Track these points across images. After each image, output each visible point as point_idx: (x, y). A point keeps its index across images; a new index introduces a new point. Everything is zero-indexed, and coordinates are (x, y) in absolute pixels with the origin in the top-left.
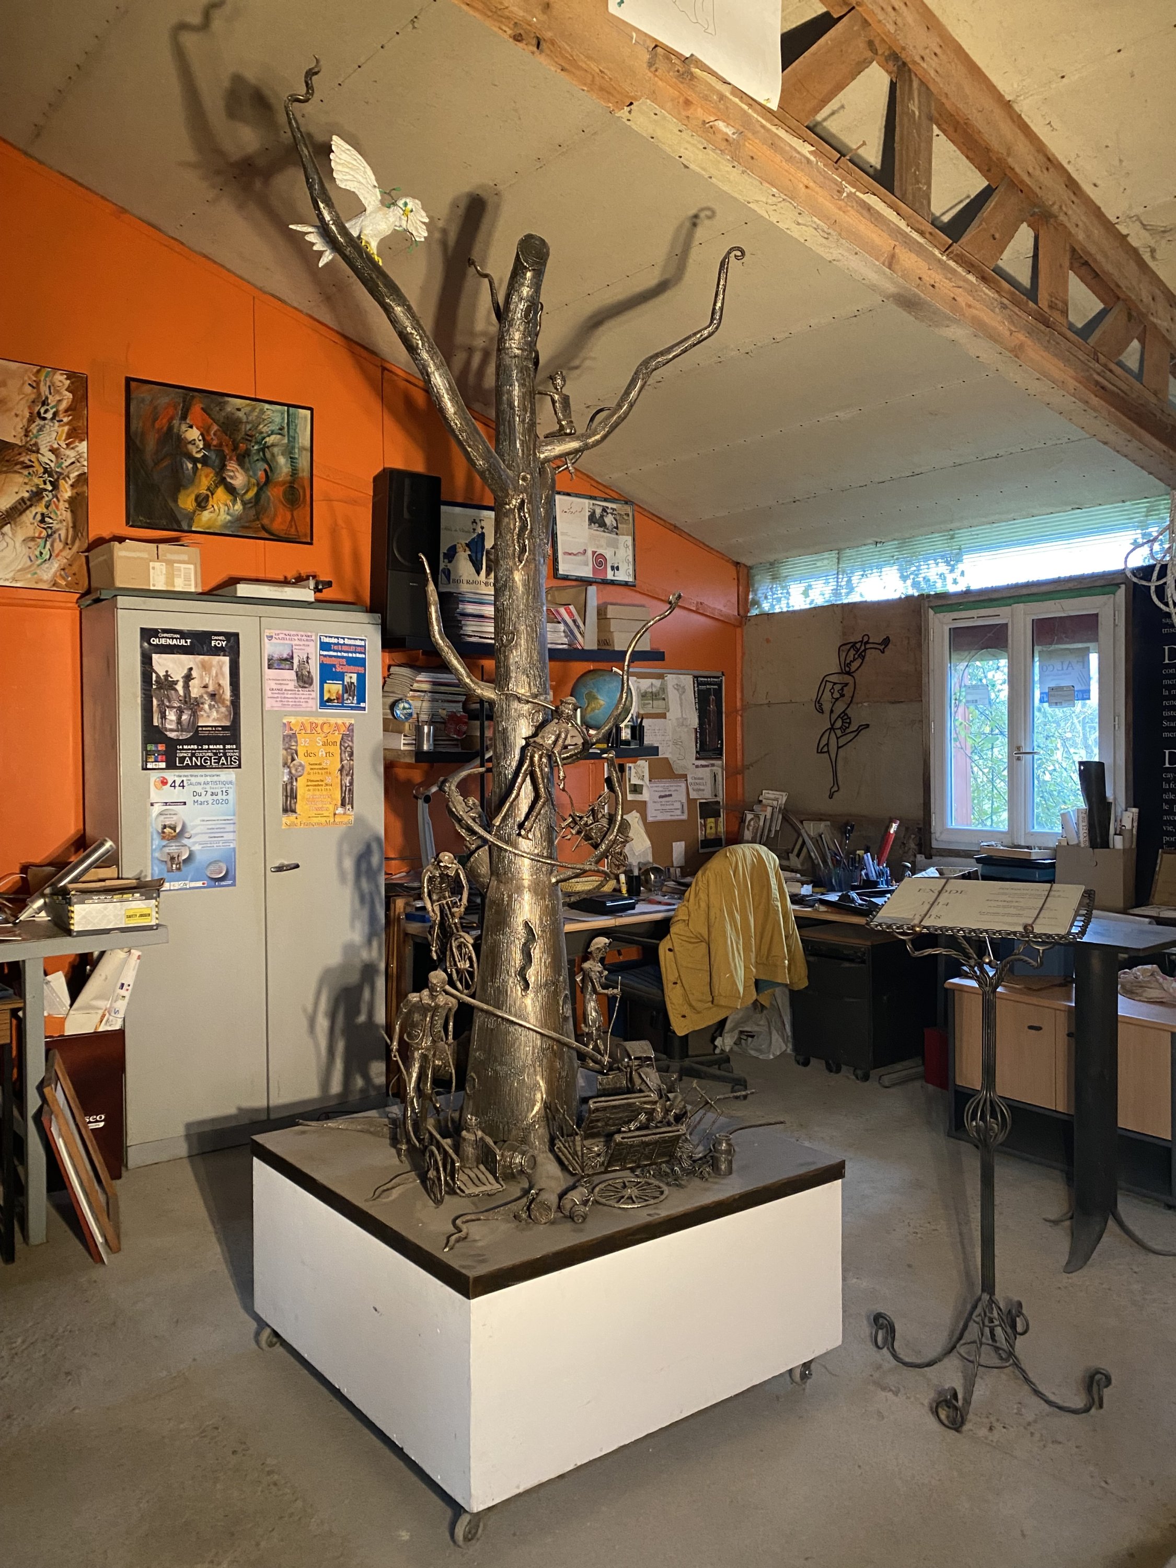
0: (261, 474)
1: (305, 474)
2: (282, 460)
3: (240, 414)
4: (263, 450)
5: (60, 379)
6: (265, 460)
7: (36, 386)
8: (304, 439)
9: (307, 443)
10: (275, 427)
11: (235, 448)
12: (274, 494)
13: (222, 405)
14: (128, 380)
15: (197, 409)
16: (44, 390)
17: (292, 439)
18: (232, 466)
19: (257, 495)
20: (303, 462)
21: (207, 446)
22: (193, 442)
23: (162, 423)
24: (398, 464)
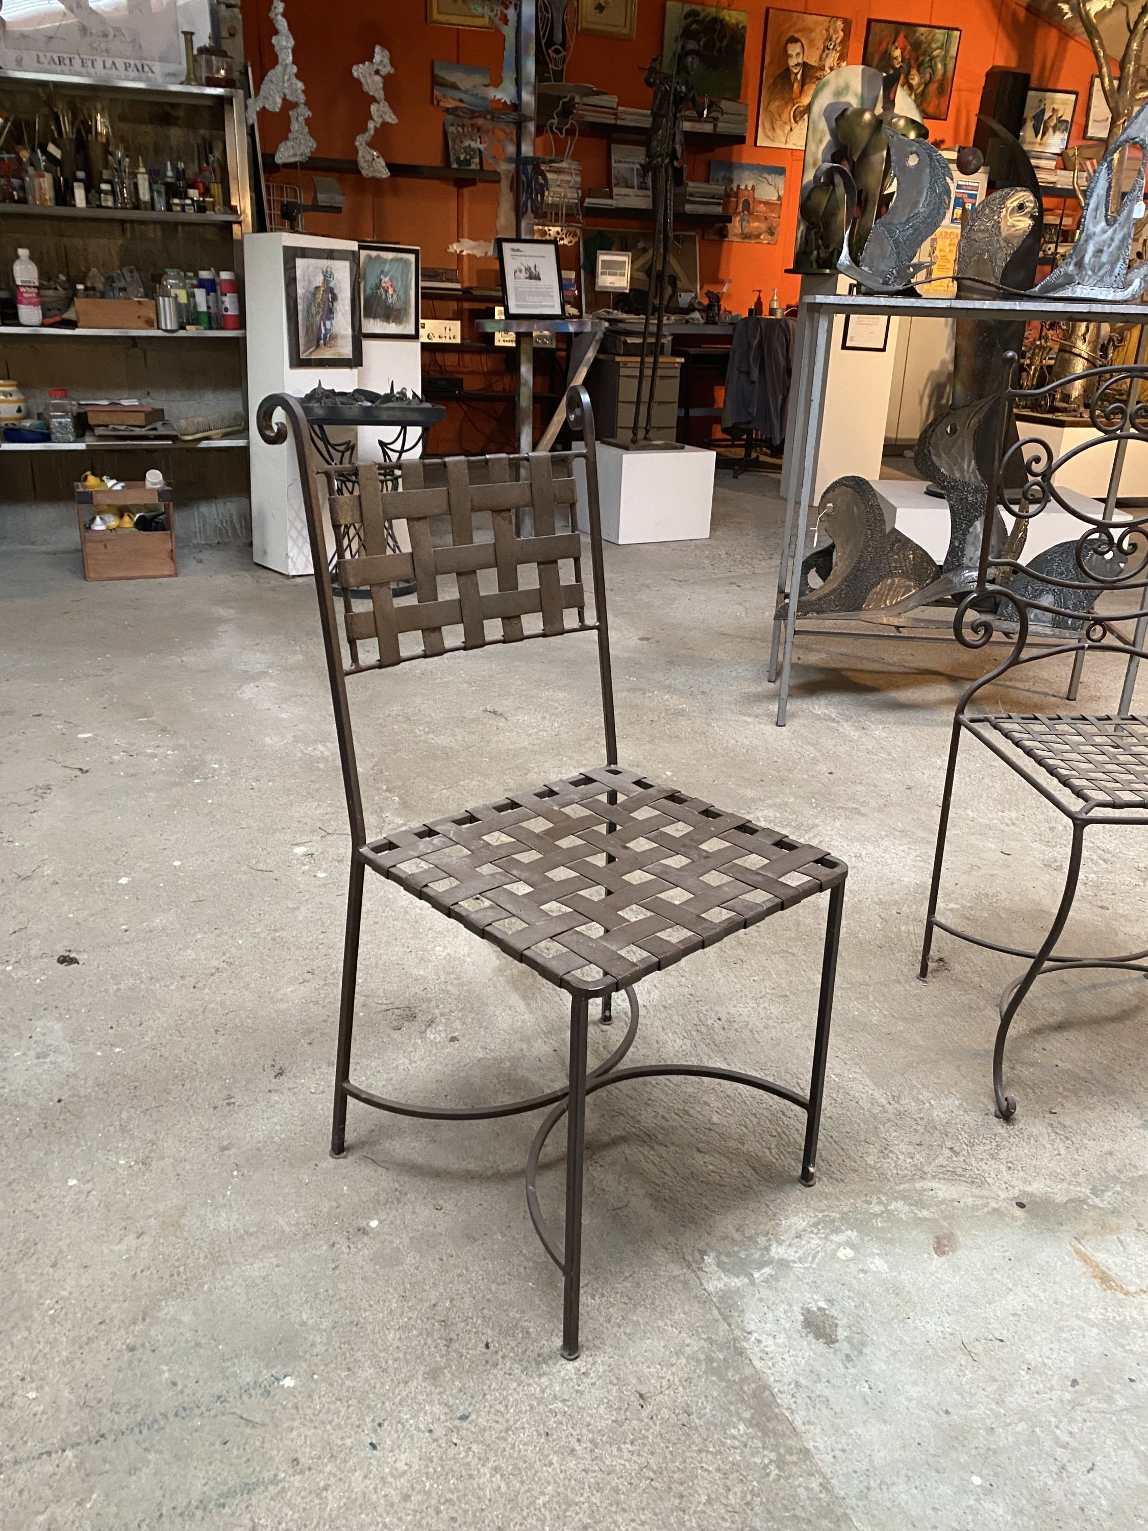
0: (928, 76)
1: (950, 74)
2: (939, 66)
3: (923, 38)
4: (931, 60)
5: (840, 24)
6: (931, 67)
7: (828, 30)
8: (953, 52)
9: (954, 54)
10: (939, 44)
11: (917, 59)
12: (933, 87)
13: (915, 32)
14: (870, 21)
15: (901, 37)
16: (831, 31)
17: (947, 51)
18: (914, 71)
19: (923, 91)
20: (951, 66)
21: (903, 61)
22: (896, 58)
23: (884, 46)
24: (1000, 62)
